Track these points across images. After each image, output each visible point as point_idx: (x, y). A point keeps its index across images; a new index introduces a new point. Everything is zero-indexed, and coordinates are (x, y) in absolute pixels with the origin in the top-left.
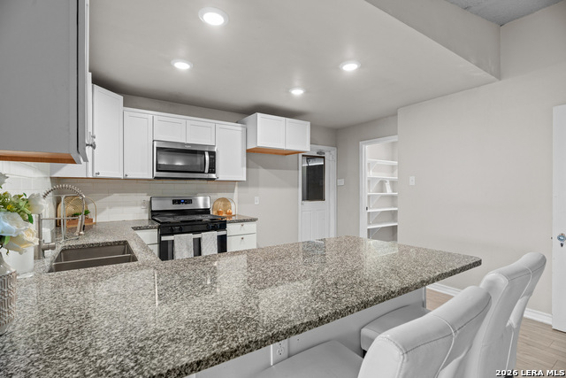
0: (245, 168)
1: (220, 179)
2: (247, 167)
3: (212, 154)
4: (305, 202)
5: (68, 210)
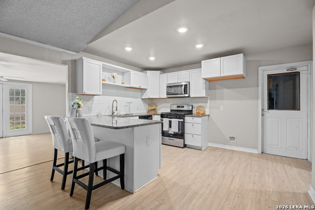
1: (192, 96)
3: (186, 86)
4: (271, 111)
5: (150, 108)
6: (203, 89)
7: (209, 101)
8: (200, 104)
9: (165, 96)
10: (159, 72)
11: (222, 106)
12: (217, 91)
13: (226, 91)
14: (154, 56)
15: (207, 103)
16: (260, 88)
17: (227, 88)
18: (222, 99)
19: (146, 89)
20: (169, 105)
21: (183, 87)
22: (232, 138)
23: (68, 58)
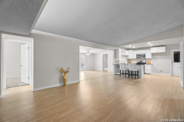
1: (146, 58)
5: (129, 62)
6: (151, 56)
8: (149, 61)
9: (136, 58)
10: (133, 50)
11: (157, 61)
12: (155, 56)
15: (151, 60)
16: (171, 56)
17: (159, 55)
18: (157, 59)
19: (128, 56)
20: (137, 61)
21: (143, 55)
22: (161, 71)
23: (114, 49)
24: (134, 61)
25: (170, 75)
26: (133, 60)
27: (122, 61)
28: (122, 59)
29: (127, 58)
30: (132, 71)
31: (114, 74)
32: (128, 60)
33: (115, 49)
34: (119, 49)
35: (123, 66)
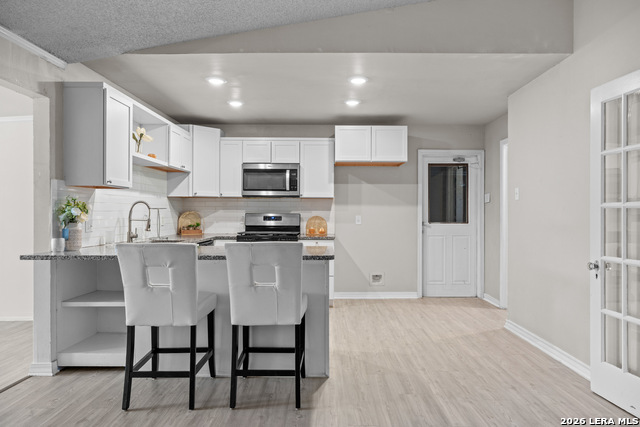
0: (332, 185)
1: (304, 196)
2: (335, 183)
3: (294, 172)
4: (433, 224)
5: (186, 222)
6: (330, 182)
7: (333, 207)
8: (315, 213)
9: (239, 193)
10: (218, 131)
11: (358, 217)
12: (350, 186)
13: (365, 187)
14: (242, 98)
15: (329, 209)
17: (369, 181)
18: (359, 202)
19: (187, 173)
20: (242, 214)
21: (288, 175)
22: (377, 277)
23: (49, 77)
24: (221, 213)
25: (414, 296)
26: (216, 209)
27: (140, 212)
28: (138, 196)
29: (178, 192)
30: (246, 329)
31: (47, 370)
32: (183, 205)
33: (68, 78)
34: (112, 92)
35: (164, 279)
